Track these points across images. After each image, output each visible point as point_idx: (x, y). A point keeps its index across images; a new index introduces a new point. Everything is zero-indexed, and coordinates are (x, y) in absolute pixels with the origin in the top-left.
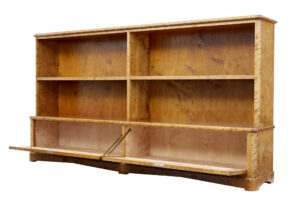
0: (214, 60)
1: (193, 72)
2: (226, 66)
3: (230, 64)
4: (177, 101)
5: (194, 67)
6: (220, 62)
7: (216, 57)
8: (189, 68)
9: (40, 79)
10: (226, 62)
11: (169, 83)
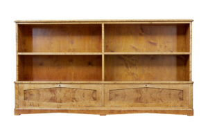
0: (151, 43)
1: (136, 50)
2: (158, 47)
3: (161, 46)
4: (125, 68)
5: (137, 47)
6: (155, 44)
7: (152, 41)
8: (134, 47)
9: (20, 54)
10: (158, 44)
11: (119, 56)
